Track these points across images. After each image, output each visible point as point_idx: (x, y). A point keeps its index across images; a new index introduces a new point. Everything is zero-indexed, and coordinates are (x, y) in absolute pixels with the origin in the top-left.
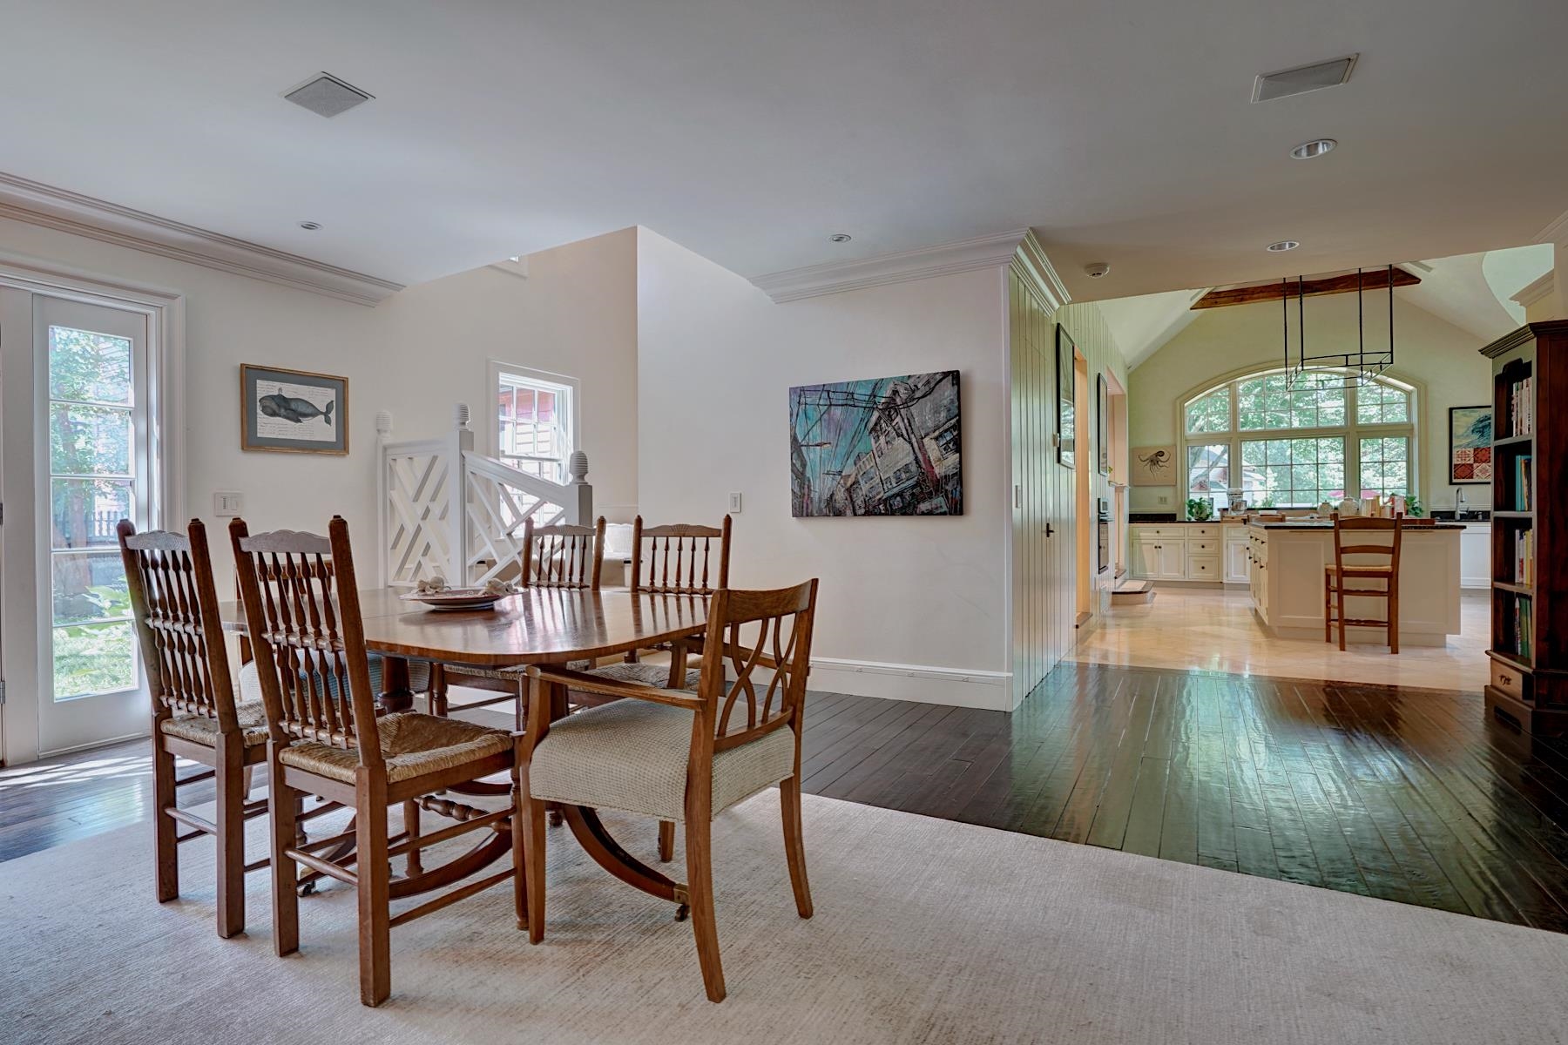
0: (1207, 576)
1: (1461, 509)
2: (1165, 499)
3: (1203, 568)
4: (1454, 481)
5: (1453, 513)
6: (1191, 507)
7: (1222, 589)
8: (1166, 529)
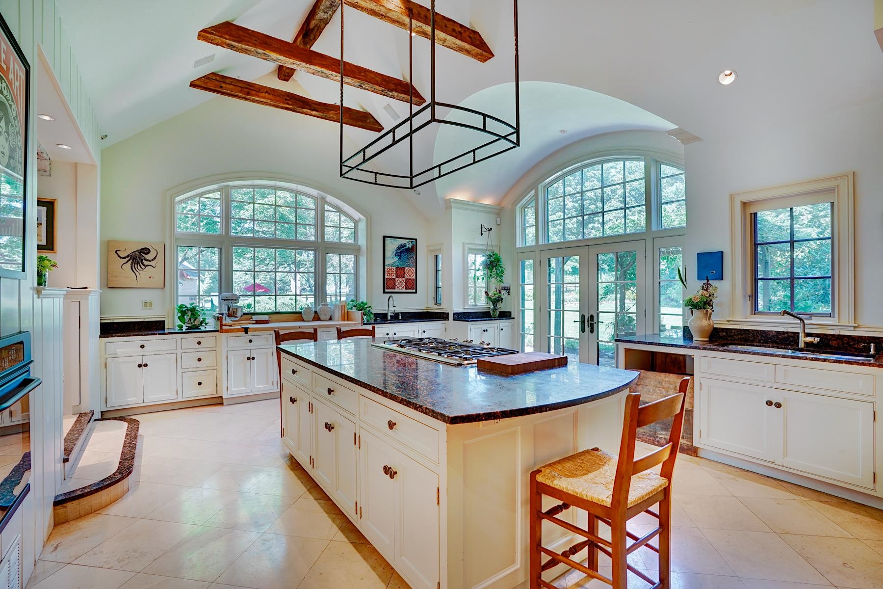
0: (206, 391)
1: (390, 312)
2: (151, 304)
3: (200, 384)
4: (386, 290)
5: (386, 315)
6: (183, 313)
7: (222, 404)
8: (152, 342)
